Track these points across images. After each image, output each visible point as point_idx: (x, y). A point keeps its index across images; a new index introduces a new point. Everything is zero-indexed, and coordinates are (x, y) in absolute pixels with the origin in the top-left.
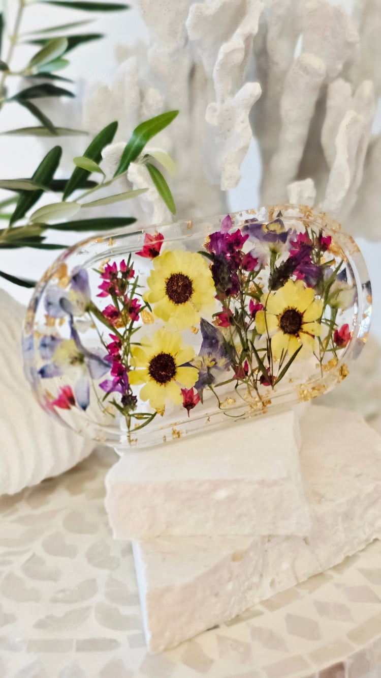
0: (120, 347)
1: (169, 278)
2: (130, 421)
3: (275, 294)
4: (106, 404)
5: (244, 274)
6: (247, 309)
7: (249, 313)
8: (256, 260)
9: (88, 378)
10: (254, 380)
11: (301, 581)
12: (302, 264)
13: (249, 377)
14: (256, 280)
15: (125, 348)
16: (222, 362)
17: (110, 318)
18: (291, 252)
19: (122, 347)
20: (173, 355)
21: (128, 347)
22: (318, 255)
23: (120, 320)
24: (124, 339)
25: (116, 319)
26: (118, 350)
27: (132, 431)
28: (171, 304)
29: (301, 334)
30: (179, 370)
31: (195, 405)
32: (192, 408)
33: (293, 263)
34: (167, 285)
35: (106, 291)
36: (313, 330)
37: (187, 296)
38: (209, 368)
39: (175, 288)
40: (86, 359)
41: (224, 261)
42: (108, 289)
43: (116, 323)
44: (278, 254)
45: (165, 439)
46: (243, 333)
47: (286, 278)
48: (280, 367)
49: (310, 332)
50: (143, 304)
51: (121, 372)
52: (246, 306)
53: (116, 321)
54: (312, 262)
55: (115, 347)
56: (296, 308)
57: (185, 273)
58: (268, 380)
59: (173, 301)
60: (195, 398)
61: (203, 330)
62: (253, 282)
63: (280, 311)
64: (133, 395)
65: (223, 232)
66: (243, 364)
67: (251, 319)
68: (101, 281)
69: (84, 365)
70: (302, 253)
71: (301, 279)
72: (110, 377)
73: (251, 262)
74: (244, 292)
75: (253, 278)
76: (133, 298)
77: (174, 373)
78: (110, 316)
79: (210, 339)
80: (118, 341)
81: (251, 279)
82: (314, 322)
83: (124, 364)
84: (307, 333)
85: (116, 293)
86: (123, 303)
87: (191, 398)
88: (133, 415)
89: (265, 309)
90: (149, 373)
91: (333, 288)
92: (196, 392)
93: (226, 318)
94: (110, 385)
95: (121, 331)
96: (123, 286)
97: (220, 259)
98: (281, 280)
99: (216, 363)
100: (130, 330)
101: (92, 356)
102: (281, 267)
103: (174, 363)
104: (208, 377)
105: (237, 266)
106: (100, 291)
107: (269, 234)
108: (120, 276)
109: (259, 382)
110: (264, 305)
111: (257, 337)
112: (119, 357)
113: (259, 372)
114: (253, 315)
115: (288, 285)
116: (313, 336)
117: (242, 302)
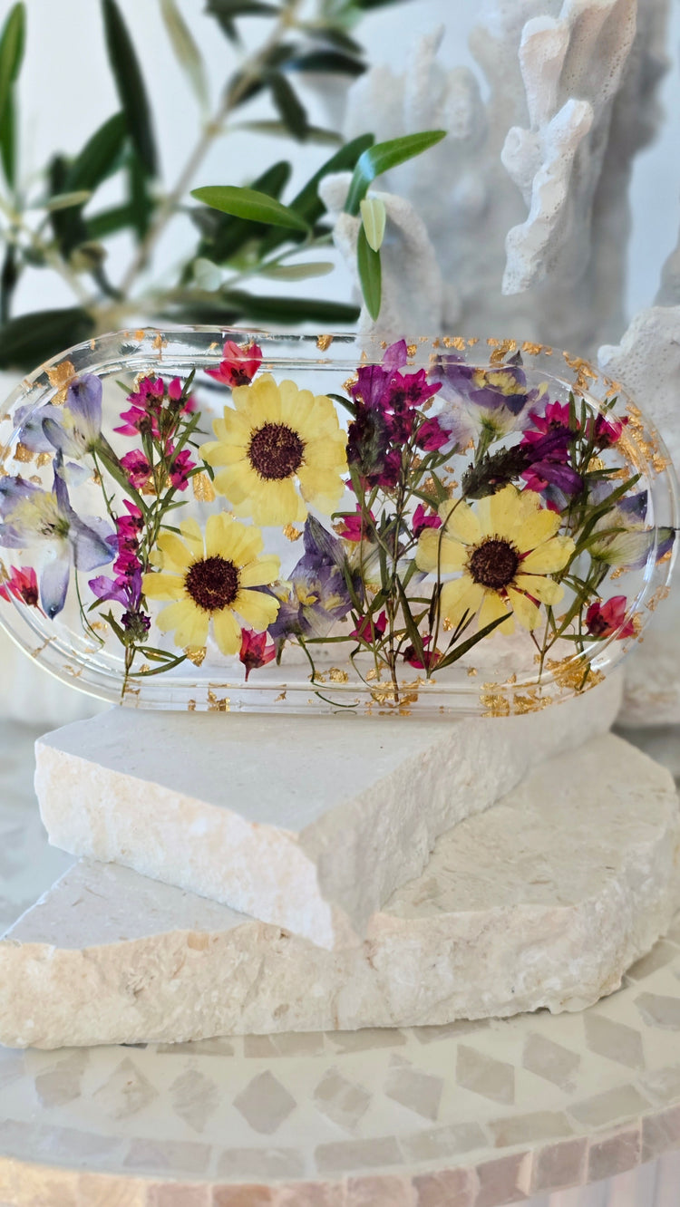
0: (141, 527)
1: (260, 429)
2: (132, 657)
3: (470, 504)
4: (94, 616)
5: (415, 455)
6: (409, 519)
7: (410, 527)
8: (446, 434)
9: (67, 564)
10: (392, 651)
11: (342, 1028)
12: (545, 460)
13: (383, 643)
14: (439, 471)
15: (150, 532)
16: (331, 601)
17: (132, 474)
18: (528, 434)
19: (145, 528)
20: (238, 564)
21: (154, 532)
22: (587, 453)
23: (151, 480)
24: (150, 515)
25: (142, 477)
26: (135, 532)
27: (133, 675)
28: (254, 476)
29: (511, 591)
30: (244, 595)
31: (264, 662)
32: (256, 667)
33: (526, 457)
34: (253, 440)
35: (135, 425)
36: (538, 591)
37: (289, 468)
38: (302, 606)
39: (267, 449)
40: (72, 533)
41: (376, 422)
42: (139, 423)
43: (141, 485)
44: (498, 432)
45: (194, 706)
46: (389, 559)
47: (502, 480)
48: (454, 640)
49: (532, 593)
50: (200, 464)
51: (132, 569)
52: (408, 512)
53: (142, 480)
54: (569, 463)
55: (130, 524)
56: (511, 542)
57: (293, 426)
58: (420, 657)
59: (260, 471)
60: (266, 652)
61: (307, 534)
62: (433, 473)
63: (477, 539)
64: (146, 614)
65: (387, 368)
66: (375, 617)
67: (412, 540)
68: (127, 407)
69: (66, 541)
70: (550, 441)
71: (538, 490)
72: (110, 574)
73: (434, 434)
74: (408, 487)
75: (433, 466)
76: (182, 450)
77: (233, 597)
78: (132, 470)
79: (318, 555)
80: (138, 516)
81: (429, 466)
82: (545, 576)
83: (141, 558)
84: (526, 594)
85: (152, 434)
86: (162, 454)
87: (260, 648)
88: (141, 649)
89: (444, 529)
90: (185, 586)
91: (604, 523)
92: (270, 641)
93: (358, 525)
94: (108, 587)
95: (149, 499)
96: (169, 425)
97: (371, 416)
98: (490, 483)
99: (319, 601)
100: (166, 503)
101: (84, 529)
102: (497, 457)
103: (236, 580)
104: (298, 621)
105: (404, 438)
106: (123, 423)
107: (485, 390)
108: (165, 404)
109: (400, 657)
110: (444, 520)
111: (416, 576)
112: (135, 544)
113: (405, 638)
114: (417, 533)
115: (506, 495)
116: (538, 603)
117: (401, 504)
